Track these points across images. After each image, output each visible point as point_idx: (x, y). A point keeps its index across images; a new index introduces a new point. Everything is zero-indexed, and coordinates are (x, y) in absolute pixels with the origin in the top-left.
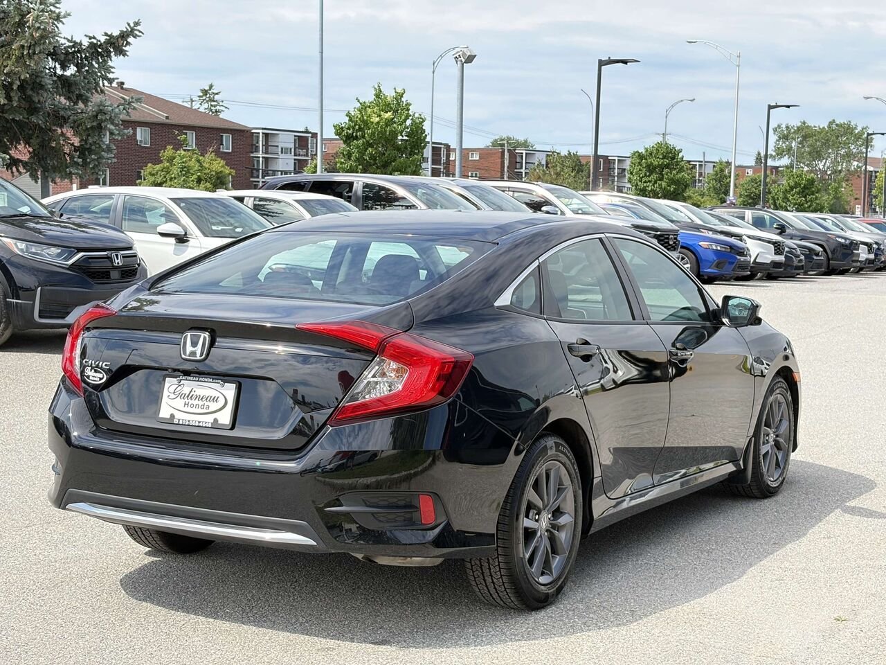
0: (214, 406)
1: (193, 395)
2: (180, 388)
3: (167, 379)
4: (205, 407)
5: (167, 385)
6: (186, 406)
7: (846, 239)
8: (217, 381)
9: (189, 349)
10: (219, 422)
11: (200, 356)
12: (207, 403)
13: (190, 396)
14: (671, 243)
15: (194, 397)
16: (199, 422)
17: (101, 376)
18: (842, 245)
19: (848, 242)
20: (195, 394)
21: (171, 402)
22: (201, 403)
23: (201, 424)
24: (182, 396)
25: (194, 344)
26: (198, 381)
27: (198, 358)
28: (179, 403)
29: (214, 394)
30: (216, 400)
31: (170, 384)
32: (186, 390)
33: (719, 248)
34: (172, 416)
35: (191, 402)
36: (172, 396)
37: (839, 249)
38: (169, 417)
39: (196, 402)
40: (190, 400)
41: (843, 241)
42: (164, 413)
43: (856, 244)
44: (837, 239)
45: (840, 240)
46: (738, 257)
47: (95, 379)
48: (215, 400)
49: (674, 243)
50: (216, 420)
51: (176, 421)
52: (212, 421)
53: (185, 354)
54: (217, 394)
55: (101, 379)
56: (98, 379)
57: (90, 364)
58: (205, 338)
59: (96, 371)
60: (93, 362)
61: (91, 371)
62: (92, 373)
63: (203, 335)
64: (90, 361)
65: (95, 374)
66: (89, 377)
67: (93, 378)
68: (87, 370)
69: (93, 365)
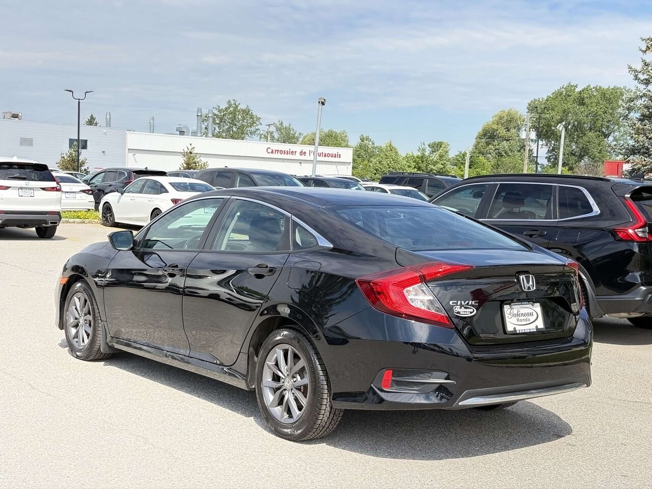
0: (532, 319)
2: (512, 311)
3: (504, 306)
4: (528, 320)
5: (505, 310)
6: (518, 321)
8: (530, 303)
9: (526, 285)
10: (539, 327)
12: (528, 317)
13: (518, 315)
15: (520, 315)
16: (529, 330)
17: (472, 311)
20: (520, 313)
21: (510, 320)
22: (525, 318)
24: (514, 315)
25: (528, 282)
26: (521, 304)
27: (532, 290)
28: (515, 320)
29: (530, 311)
31: (507, 309)
32: (515, 311)
34: (515, 328)
35: (520, 318)
36: (510, 316)
38: (513, 329)
39: (522, 318)
42: (510, 328)
47: (465, 313)
48: (531, 314)
50: (537, 327)
51: (518, 332)
52: (535, 328)
53: (525, 289)
54: (531, 311)
55: (471, 313)
56: (469, 313)
57: (459, 304)
58: (532, 277)
59: (466, 308)
60: (463, 302)
61: (461, 308)
62: (463, 309)
63: (531, 276)
64: (459, 302)
65: (465, 310)
66: (459, 313)
67: (463, 313)
68: (455, 308)
69: (463, 304)
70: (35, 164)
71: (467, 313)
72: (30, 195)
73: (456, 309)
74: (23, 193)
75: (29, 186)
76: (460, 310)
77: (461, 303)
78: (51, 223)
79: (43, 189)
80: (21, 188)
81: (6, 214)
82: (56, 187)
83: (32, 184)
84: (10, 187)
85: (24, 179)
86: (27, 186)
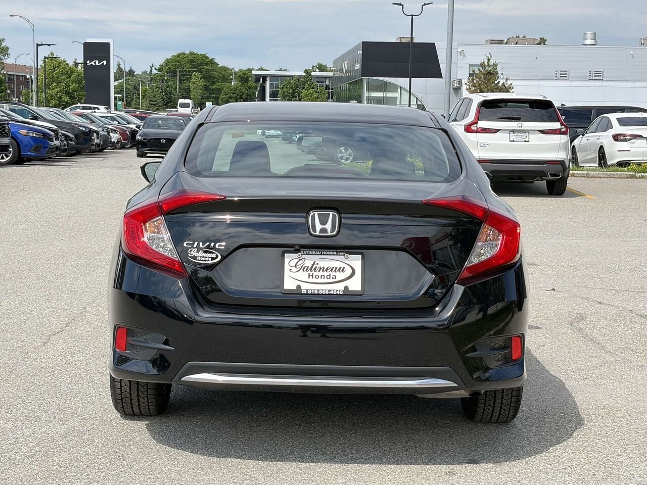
0: (342, 276)
1: (316, 267)
2: (301, 262)
3: (286, 254)
4: (331, 277)
5: (287, 260)
6: (311, 277)
7: (86, 128)
8: (341, 254)
9: (319, 227)
10: (350, 289)
11: (332, 232)
12: (333, 274)
13: (313, 268)
14: (6, 131)
15: (317, 269)
16: (330, 291)
17: (214, 256)
18: (84, 132)
19: (87, 130)
20: (318, 266)
21: (293, 275)
22: (326, 274)
23: (332, 292)
24: (304, 269)
25: (323, 222)
26: (321, 254)
27: (329, 234)
28: (303, 276)
29: (339, 265)
30: (343, 271)
31: (290, 260)
32: (308, 263)
33: (35, 135)
34: (299, 287)
35: (315, 274)
36: (294, 269)
37: (81, 136)
38: (295, 288)
39: (321, 273)
40: (314, 271)
41: (84, 129)
42: (289, 284)
43: (93, 131)
44: (80, 128)
45: (81, 128)
46: (51, 143)
47: (204, 259)
48: (341, 270)
49: (8, 131)
50: (346, 288)
51: (304, 292)
52: (343, 289)
53: (315, 231)
54: (342, 265)
55: (213, 259)
56: (210, 259)
57: (195, 246)
58: (334, 216)
59: (206, 252)
60: (201, 244)
61: (198, 252)
62: (201, 254)
63: (331, 214)
64: (196, 243)
65: (205, 255)
66: (195, 258)
67: (202, 259)
68: (190, 251)
69: (201, 246)
70: (535, 100)
71: (207, 259)
72: (524, 140)
73: (192, 253)
74: (515, 137)
75: (522, 128)
76: (196, 254)
77: (198, 244)
78: (552, 175)
79: (543, 132)
80: (513, 131)
81: (492, 163)
82: (560, 129)
83: (527, 125)
84: (500, 130)
85: (518, 119)
86: (520, 128)
